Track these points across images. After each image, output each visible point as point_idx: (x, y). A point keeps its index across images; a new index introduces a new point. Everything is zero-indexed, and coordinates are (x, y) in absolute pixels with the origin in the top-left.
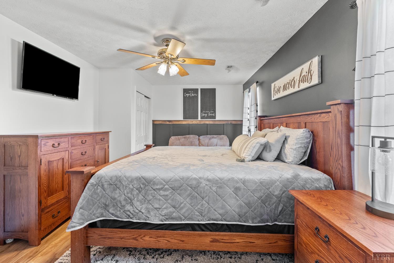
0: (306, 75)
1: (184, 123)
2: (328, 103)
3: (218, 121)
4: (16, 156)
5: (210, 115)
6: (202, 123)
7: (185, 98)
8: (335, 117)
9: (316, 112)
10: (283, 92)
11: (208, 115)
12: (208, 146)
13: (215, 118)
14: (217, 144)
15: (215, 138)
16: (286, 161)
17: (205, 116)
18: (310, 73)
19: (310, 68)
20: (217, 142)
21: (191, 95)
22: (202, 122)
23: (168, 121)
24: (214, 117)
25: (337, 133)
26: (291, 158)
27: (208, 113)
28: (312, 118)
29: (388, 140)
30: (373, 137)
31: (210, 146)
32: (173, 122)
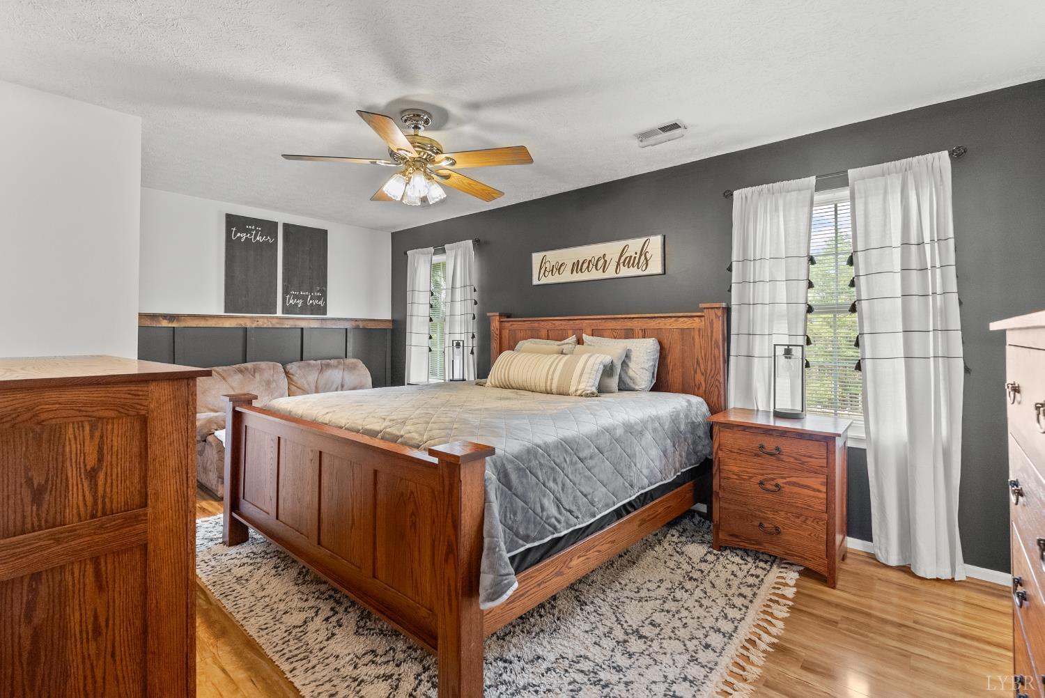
0: (635, 257)
1: (228, 324)
2: (702, 305)
3: (333, 319)
4: (72, 473)
5: (311, 302)
6: (288, 324)
7: (230, 244)
8: (711, 323)
9: (671, 315)
10: (572, 273)
11: (305, 303)
12: (317, 392)
13: (325, 313)
14: (342, 382)
15: (336, 367)
16: (637, 388)
17: (296, 304)
18: (643, 256)
19: (645, 248)
20: (343, 378)
21: (255, 238)
22: (286, 322)
23: (165, 316)
24: (323, 310)
25: (713, 343)
26: (643, 383)
27: (304, 298)
28: (659, 323)
29: (790, 347)
30: (775, 345)
31: (324, 391)
32: (184, 320)
